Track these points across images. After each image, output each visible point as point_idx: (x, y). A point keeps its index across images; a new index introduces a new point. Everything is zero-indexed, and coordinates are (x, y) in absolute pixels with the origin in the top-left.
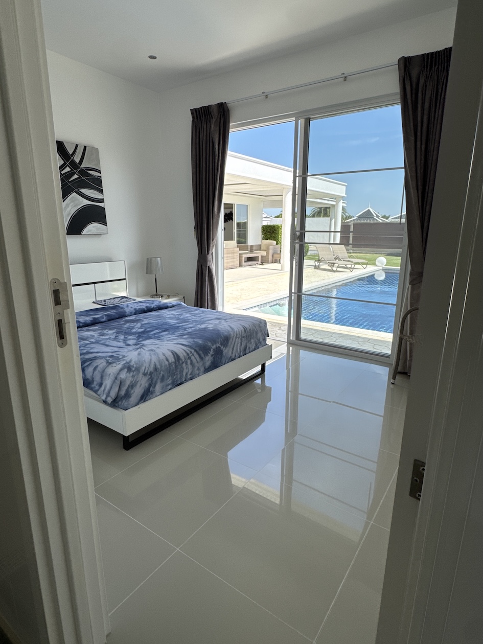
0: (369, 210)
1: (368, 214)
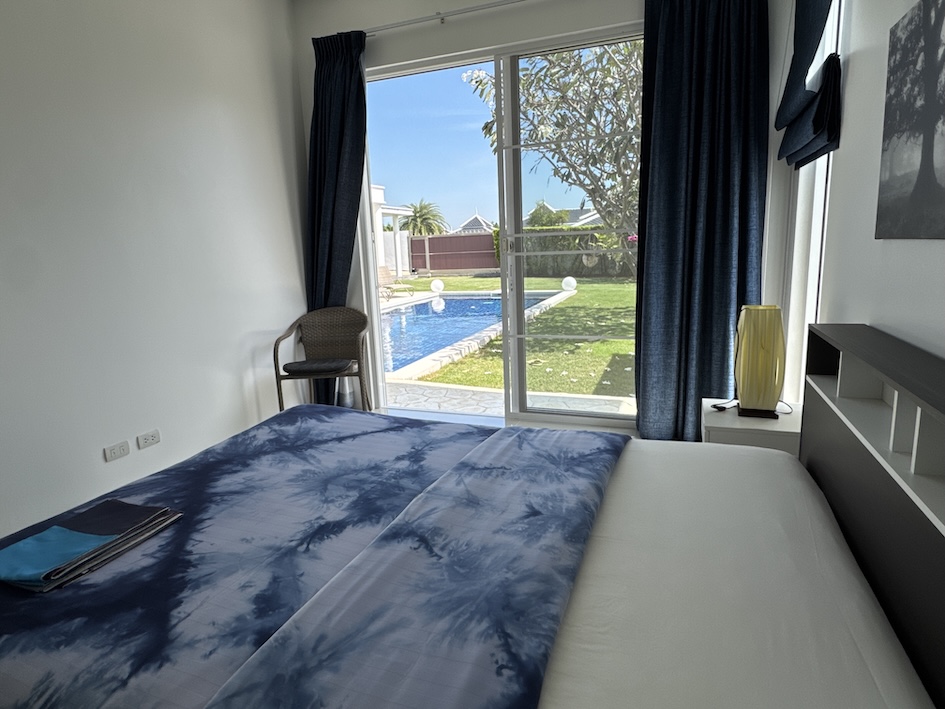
0: (477, 218)
1: (476, 223)
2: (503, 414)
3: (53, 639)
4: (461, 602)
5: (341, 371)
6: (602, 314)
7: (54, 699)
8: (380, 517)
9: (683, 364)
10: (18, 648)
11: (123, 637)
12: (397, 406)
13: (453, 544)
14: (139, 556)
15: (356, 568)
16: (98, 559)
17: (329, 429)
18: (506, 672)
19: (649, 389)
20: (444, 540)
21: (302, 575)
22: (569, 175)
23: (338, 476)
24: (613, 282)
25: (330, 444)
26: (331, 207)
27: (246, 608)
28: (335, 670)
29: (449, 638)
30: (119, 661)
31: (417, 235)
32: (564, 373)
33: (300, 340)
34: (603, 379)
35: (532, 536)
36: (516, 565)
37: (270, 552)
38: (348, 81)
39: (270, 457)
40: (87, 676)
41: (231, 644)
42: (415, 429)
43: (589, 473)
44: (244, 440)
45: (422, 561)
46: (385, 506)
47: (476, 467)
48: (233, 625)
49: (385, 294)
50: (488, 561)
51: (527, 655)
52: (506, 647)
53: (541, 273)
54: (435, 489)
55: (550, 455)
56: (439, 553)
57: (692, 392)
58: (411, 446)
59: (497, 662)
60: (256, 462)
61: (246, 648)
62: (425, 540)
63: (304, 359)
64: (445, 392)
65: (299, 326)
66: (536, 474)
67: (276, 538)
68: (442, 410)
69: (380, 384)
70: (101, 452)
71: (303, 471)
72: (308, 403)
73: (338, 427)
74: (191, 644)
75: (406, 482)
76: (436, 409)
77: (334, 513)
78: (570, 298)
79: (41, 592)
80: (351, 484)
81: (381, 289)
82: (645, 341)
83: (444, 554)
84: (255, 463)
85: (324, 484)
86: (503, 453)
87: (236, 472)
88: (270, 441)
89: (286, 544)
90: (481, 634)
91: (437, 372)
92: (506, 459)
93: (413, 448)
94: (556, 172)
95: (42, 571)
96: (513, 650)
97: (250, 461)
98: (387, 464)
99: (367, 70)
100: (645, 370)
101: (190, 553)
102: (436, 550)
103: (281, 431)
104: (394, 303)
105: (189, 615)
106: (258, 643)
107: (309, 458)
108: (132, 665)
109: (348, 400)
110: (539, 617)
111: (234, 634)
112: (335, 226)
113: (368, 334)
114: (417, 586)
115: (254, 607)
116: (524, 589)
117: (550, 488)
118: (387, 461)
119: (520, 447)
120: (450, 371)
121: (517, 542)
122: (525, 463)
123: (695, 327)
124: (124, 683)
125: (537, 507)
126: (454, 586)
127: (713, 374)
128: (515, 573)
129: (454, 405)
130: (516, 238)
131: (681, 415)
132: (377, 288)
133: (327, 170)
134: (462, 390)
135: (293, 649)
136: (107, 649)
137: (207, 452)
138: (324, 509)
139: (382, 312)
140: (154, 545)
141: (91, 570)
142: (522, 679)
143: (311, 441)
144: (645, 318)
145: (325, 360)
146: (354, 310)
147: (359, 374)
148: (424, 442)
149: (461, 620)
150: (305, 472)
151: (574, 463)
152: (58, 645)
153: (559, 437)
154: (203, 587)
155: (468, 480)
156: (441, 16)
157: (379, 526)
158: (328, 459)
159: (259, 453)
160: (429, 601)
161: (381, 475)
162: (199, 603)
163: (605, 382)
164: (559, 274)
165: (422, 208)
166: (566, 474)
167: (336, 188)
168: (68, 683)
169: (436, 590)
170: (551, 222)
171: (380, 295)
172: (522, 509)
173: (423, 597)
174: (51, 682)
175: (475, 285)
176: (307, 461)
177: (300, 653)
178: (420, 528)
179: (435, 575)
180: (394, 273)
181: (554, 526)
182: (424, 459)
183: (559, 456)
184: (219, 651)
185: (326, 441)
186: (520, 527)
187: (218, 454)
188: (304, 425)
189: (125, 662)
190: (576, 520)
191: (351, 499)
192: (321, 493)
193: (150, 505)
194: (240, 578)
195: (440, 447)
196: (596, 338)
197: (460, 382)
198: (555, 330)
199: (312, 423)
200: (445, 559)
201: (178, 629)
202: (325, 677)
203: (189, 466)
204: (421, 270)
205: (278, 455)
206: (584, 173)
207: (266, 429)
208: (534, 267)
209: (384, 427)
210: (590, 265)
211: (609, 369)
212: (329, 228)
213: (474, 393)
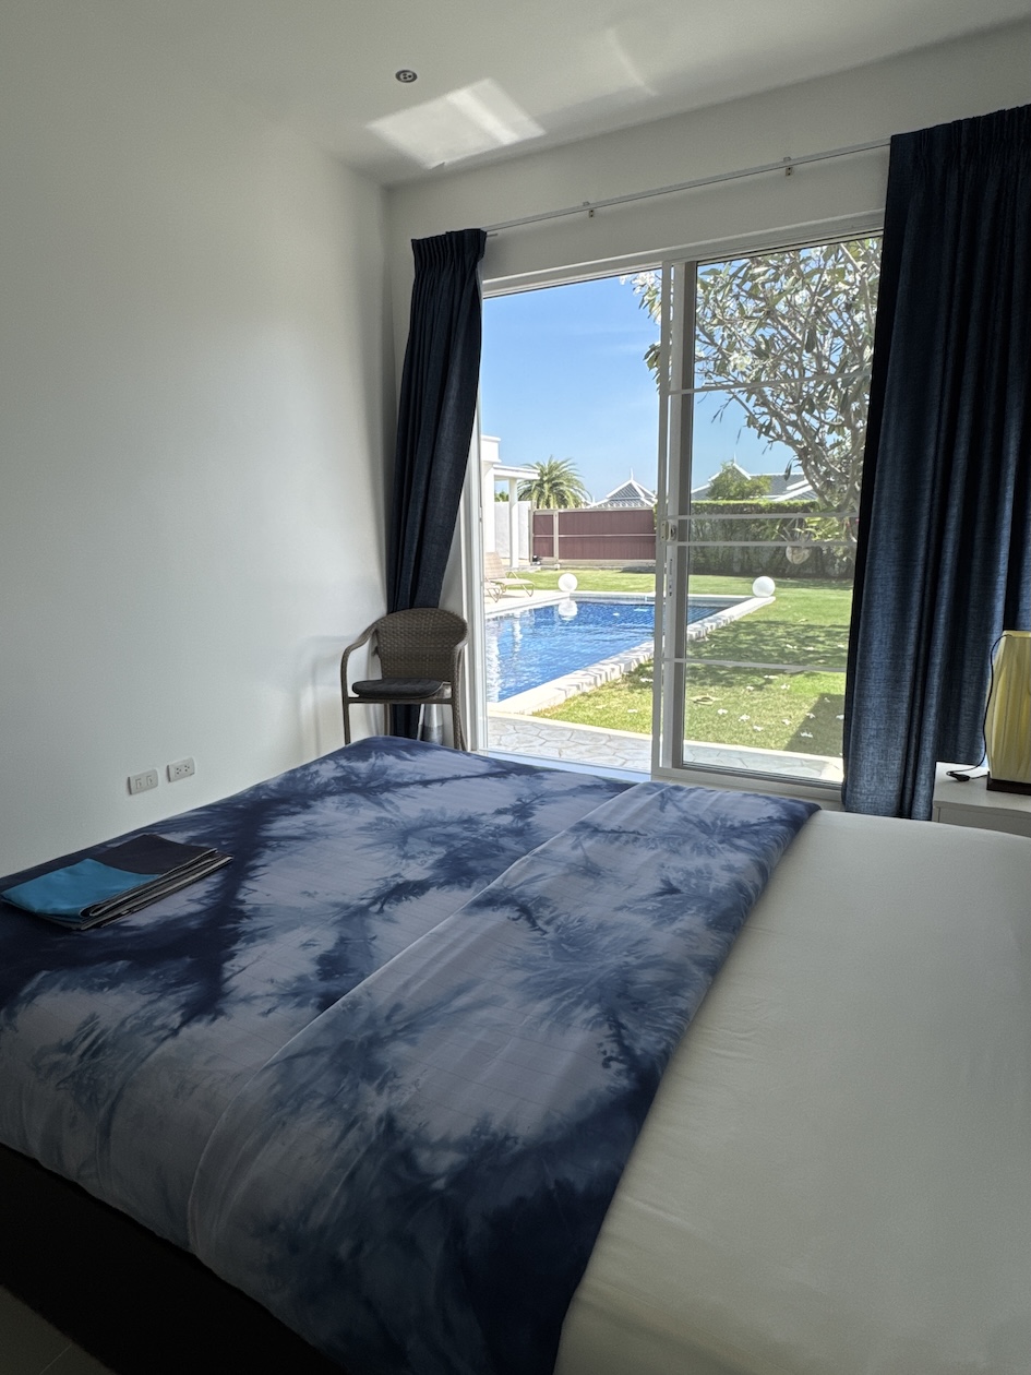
0: (630, 485)
1: (629, 493)
2: (649, 769)
3: (96, 981)
4: (566, 983)
5: (428, 696)
6: (811, 634)
7: (100, 1041)
8: (472, 881)
9: (917, 712)
10: (58, 986)
11: (172, 985)
12: (502, 749)
13: (562, 918)
14: (185, 901)
15: (440, 936)
16: (139, 900)
17: (411, 769)
18: (615, 1066)
19: (863, 745)
20: (551, 912)
21: (374, 938)
22: (770, 427)
23: (421, 828)
24: (831, 587)
25: (412, 788)
26: (426, 470)
27: (309, 968)
28: (412, 1042)
29: (547, 1023)
30: (169, 1010)
31: (543, 507)
32: (744, 717)
33: (376, 651)
34: (802, 729)
35: (664, 917)
36: (640, 948)
37: (336, 909)
38: (457, 296)
39: (336, 799)
40: (135, 1022)
41: (292, 1004)
42: (524, 777)
43: (752, 847)
44: (304, 775)
45: (521, 936)
46: (479, 869)
47: (600, 829)
48: (294, 985)
49: (493, 592)
50: (606, 941)
51: (642, 1049)
52: (618, 1039)
53: (723, 568)
54: (544, 851)
55: (701, 822)
56: (545, 927)
57: (927, 753)
58: (516, 798)
59: (605, 1053)
60: (318, 803)
61: (309, 1010)
62: (527, 911)
63: (380, 677)
64: (570, 734)
65: (375, 632)
66: (680, 845)
67: (344, 894)
68: (564, 757)
69: (480, 718)
70: (125, 781)
71: (377, 818)
72: (382, 736)
73: (423, 768)
74: (247, 1000)
75: (506, 842)
76: (556, 756)
77: (415, 872)
78: (763, 608)
79: (79, 930)
80: (438, 839)
81: (487, 585)
82: (861, 675)
83: (550, 929)
84: (318, 805)
85: (403, 837)
86: (637, 815)
87: (294, 814)
88: (335, 779)
89: (355, 902)
90: (588, 1022)
91: (559, 706)
92: (641, 821)
93: (519, 800)
94: (752, 421)
95: (79, 906)
96: (626, 1042)
97: (313, 803)
98: (484, 818)
99: (484, 282)
100: (859, 718)
101: (243, 902)
102: (540, 923)
103: (350, 767)
104: (504, 605)
105: (244, 969)
106: (323, 1006)
107: (386, 804)
108: (183, 1015)
109: (435, 736)
110: (662, 1010)
111: (296, 995)
112: (430, 498)
113: (466, 648)
114: (513, 962)
115: (318, 967)
116: (647, 976)
117: (697, 862)
118: (484, 814)
119: (662, 809)
120: (579, 705)
121: (644, 923)
122: (666, 829)
123: (938, 660)
124: (175, 1032)
125: (675, 883)
126: (559, 965)
127: (961, 729)
128: (637, 958)
129: (580, 753)
130: (680, 521)
131: (909, 786)
132: (482, 584)
133: (423, 420)
134: (593, 733)
135: (363, 1017)
136: (154, 997)
137: (258, 788)
138: (403, 866)
139: (487, 617)
140: (200, 890)
141: (131, 911)
142: (633, 1075)
143: (388, 782)
144: (863, 642)
145: (408, 680)
146: (449, 613)
147: (452, 701)
148: (534, 794)
149: (565, 1003)
150: (380, 819)
151: (732, 833)
152: (101, 987)
153: (717, 800)
154: (259, 941)
155: (588, 844)
156: (592, 207)
157: (471, 891)
158: (409, 807)
159: (323, 792)
160: (528, 979)
161: (476, 830)
162: (255, 958)
163: (804, 734)
164: (750, 571)
165: (552, 469)
166: (720, 846)
167: (434, 447)
168: (115, 1025)
169: (538, 969)
170: (744, 494)
171: (486, 592)
172: (657, 885)
173: (520, 975)
174: (97, 1023)
175: (623, 583)
176: (383, 807)
177: (371, 1021)
178: (520, 896)
179: (537, 952)
180: (507, 562)
181: (695, 908)
182: (532, 815)
183: (714, 824)
184: (279, 1010)
185: (407, 785)
186: (650, 905)
187: (273, 791)
188: (379, 762)
189: (175, 1011)
190: (725, 904)
191: (436, 857)
192: (399, 846)
193: (193, 844)
194: (300, 935)
195: (555, 802)
196: (800, 668)
197: (592, 722)
198: (737, 654)
199: (389, 760)
200: (551, 934)
201: (233, 983)
202: (400, 1049)
203: (239, 803)
204: (545, 559)
205: (346, 798)
206: (793, 424)
207: (331, 765)
208: (712, 560)
209: (482, 771)
210: (797, 561)
211: (812, 716)
212: (421, 500)
213: (611, 738)
